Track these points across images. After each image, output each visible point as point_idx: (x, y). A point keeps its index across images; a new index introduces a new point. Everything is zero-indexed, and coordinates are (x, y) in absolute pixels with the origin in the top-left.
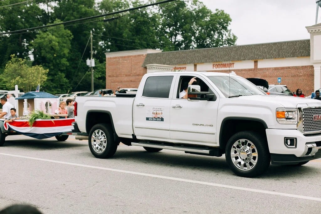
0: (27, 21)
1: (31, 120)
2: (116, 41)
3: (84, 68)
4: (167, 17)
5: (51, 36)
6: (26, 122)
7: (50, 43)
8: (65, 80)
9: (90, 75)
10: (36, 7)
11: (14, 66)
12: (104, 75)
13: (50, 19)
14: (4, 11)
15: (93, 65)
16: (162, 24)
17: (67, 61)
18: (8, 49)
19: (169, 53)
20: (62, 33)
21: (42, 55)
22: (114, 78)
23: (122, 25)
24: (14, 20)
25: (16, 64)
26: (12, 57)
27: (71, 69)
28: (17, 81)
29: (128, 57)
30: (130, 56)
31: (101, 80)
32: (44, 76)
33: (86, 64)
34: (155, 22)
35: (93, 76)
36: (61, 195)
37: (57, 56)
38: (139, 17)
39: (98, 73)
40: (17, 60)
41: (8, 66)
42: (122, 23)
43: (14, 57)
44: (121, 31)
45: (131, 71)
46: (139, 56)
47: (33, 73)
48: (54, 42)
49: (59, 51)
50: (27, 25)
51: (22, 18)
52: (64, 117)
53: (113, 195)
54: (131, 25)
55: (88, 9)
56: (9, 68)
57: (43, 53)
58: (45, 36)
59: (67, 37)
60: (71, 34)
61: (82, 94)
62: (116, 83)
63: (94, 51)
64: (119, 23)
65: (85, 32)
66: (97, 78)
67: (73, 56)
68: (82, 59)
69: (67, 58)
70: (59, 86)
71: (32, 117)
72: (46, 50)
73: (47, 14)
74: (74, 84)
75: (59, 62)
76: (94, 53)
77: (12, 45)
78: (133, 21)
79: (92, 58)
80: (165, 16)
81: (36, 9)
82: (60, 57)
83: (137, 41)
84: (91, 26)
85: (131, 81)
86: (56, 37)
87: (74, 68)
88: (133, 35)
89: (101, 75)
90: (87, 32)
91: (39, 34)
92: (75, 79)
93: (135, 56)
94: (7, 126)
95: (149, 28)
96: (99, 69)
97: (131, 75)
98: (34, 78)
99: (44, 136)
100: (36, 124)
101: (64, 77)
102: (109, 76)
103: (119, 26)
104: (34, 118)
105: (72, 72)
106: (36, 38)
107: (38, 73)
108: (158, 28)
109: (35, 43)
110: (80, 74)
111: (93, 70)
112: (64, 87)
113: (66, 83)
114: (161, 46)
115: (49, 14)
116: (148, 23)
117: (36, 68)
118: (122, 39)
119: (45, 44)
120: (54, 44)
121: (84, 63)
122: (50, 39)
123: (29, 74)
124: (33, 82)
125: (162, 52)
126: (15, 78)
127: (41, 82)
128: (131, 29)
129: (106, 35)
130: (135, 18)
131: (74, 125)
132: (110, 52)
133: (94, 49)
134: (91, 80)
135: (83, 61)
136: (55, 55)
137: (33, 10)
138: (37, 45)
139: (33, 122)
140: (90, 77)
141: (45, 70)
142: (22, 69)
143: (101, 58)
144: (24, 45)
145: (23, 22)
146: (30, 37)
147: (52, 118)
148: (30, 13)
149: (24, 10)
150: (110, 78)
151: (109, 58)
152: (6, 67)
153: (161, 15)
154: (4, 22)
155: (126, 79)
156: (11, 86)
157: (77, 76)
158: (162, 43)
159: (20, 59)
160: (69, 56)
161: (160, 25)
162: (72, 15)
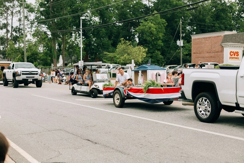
0: (134, 13)
1: (145, 88)
2: (200, 25)
3: (175, 47)
4: (242, 5)
5: (150, 23)
6: (142, 89)
7: (150, 29)
8: (161, 56)
9: (180, 53)
10: (140, 3)
11: (123, 46)
12: (190, 52)
13: (150, 11)
14: (118, 7)
15: (182, 45)
16: (238, 11)
17: (162, 42)
18: (121, 34)
19: (243, 33)
20: (159, 21)
21: (144, 38)
22: (198, 54)
23: (205, 13)
24: (125, 13)
25: (124, 45)
26: (122, 40)
27: (165, 48)
28: (125, 57)
29: (209, 38)
30: (210, 37)
31: (188, 56)
32: (144, 53)
33: (177, 44)
34: (232, 9)
35: (182, 53)
36: (140, 144)
37: (155, 38)
38: (219, 6)
39: (185, 51)
40: (125, 42)
41: (118, 47)
42: (205, 11)
43: (123, 40)
44: (204, 18)
45: (212, 49)
46: (218, 36)
47: (136, 52)
48: (152, 29)
49: (156, 35)
50: (133, 16)
51: (130, 11)
52: (171, 86)
53: (180, 148)
54: (212, 13)
55: (178, 2)
56: (120, 48)
57: (145, 37)
58: (146, 24)
59: (163, 24)
60: (166, 22)
61: (173, 66)
62: (199, 59)
63: (183, 34)
64: (203, 12)
65: (176, 20)
66: (185, 55)
67: (167, 38)
68: (174, 40)
69: (162, 40)
70: (156, 61)
71: (146, 85)
72: (147, 35)
73: (148, 7)
74: (167, 60)
75: (156, 43)
76: (183, 36)
77: (123, 31)
78: (214, 9)
79: (181, 40)
80: (241, 4)
81: (140, 5)
82: (157, 39)
83: (217, 25)
84: (181, 15)
85: (211, 57)
86: (154, 24)
87: (168, 47)
88: (214, 21)
89: (188, 52)
90: (178, 20)
91: (142, 23)
92: (168, 56)
93: (215, 37)
94: (126, 92)
95: (227, 15)
96: (186, 48)
97: (212, 52)
98: (137, 55)
99: (155, 101)
100: (149, 91)
101: (160, 54)
102: (194, 53)
103: (203, 13)
104: (147, 86)
105: (166, 50)
106: (140, 25)
107: (140, 51)
108: (235, 14)
109: (139, 30)
110: (172, 51)
111: (182, 49)
112: (160, 62)
113: (161, 58)
114: (237, 28)
115: (149, 8)
116: (226, 10)
117: (138, 48)
118: (205, 24)
119: (146, 30)
120: (153, 29)
121: (175, 44)
122: (150, 26)
123: (134, 52)
124: (136, 58)
125: (237, 33)
126: (123, 56)
127: (141, 58)
128: (213, 16)
129: (192, 22)
130: (216, 7)
131: (181, 93)
132: (195, 34)
133: (183, 33)
134: (180, 56)
135: (174, 42)
136: (153, 38)
137: (138, 5)
138: (140, 31)
139: (147, 89)
140: (179, 54)
141: (145, 49)
142: (128, 48)
143: (188, 39)
144: (132, 31)
145: (131, 14)
146: (136, 25)
147: (162, 86)
148: (136, 7)
149: (132, 6)
150: (195, 55)
151: (194, 39)
152: (117, 47)
153: (237, 3)
154: (118, 15)
155: (207, 55)
156: (121, 61)
157: (169, 53)
158: (238, 26)
159: (127, 41)
160: (164, 38)
161: (236, 11)
162: (166, 7)
